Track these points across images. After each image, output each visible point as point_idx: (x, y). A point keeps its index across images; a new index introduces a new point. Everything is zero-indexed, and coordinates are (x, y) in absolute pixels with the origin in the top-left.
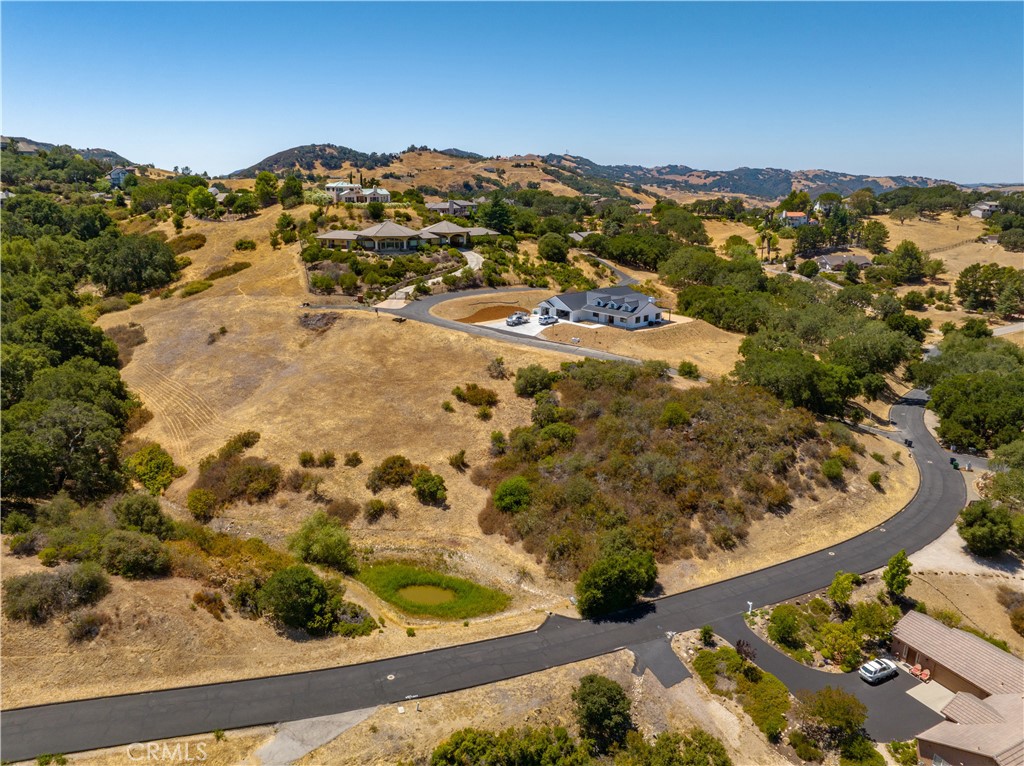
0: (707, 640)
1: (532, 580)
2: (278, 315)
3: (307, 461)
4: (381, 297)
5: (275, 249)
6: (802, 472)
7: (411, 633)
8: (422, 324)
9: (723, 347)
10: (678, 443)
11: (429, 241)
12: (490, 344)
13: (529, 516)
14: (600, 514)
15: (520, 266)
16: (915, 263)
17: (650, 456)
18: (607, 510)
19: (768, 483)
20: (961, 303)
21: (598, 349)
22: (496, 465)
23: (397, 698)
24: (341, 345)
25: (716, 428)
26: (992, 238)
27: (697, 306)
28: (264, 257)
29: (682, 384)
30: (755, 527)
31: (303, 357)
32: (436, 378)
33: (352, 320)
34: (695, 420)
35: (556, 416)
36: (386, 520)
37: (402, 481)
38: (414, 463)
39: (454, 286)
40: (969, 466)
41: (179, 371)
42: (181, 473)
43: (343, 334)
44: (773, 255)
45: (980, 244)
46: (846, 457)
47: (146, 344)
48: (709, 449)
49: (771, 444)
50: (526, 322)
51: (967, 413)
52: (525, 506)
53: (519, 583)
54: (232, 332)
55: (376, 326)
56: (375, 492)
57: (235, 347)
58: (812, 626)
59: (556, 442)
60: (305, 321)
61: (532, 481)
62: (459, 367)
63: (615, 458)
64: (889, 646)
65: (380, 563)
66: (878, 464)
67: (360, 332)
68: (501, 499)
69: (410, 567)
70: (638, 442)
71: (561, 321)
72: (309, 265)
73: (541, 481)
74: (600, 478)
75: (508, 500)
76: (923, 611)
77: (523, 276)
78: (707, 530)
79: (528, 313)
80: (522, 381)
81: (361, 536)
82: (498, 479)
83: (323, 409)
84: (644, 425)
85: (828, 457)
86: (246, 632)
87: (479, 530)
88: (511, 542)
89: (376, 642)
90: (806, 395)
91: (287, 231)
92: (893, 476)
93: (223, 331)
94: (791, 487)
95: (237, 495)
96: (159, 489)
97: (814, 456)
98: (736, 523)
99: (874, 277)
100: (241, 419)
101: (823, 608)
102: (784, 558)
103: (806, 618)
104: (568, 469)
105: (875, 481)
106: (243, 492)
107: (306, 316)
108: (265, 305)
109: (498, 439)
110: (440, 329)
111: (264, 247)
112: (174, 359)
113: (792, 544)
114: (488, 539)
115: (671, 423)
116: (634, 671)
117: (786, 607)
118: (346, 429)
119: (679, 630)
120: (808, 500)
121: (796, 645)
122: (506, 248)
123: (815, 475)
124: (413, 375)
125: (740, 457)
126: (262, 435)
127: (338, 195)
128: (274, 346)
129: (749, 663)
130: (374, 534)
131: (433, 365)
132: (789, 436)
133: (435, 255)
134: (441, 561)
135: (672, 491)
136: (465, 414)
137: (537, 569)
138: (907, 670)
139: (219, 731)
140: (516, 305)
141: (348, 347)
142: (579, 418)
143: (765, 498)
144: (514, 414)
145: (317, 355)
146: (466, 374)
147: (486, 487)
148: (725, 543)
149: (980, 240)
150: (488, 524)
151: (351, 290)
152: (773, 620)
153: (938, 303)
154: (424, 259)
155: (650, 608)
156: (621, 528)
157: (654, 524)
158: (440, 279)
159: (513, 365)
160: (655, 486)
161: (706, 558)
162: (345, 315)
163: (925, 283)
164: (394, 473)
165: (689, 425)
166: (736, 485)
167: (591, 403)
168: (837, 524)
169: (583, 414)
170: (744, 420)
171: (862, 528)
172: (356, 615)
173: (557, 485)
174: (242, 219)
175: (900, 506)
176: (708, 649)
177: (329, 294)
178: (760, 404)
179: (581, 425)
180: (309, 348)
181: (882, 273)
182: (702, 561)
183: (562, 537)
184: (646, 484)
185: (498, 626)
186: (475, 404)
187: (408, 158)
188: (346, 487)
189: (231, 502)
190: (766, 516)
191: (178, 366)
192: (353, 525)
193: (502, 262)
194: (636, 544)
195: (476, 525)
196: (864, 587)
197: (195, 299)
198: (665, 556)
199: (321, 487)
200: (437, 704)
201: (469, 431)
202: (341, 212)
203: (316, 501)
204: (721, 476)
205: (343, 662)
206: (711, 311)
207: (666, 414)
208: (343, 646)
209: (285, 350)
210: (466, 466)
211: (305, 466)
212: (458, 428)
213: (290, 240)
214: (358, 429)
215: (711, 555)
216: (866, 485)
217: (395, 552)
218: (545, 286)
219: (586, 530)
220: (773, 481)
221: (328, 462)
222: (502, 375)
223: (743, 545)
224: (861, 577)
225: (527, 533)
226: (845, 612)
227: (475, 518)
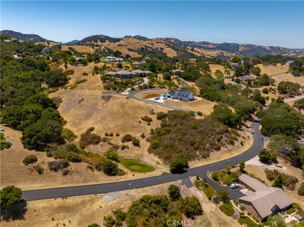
0: (198, 179)
1: (160, 164)
2: (96, 95)
3: (107, 135)
4: (123, 91)
5: (93, 75)
6: (224, 141)
7: (133, 175)
8: (133, 99)
9: (210, 106)
10: (195, 133)
11: (134, 75)
12: (150, 105)
13: (160, 150)
14: (176, 150)
15: (158, 82)
16: (267, 80)
17: (188, 136)
18: (178, 149)
19: (215, 143)
20: (278, 92)
21: (177, 107)
22: (152, 137)
23: (132, 189)
24: (113, 105)
25: (204, 130)
26: (290, 72)
27: (204, 94)
28: (91, 78)
29: (198, 117)
30: (212, 153)
31: (104, 107)
32: (137, 114)
33: (115, 97)
34: (199, 127)
35: (166, 125)
36: (126, 149)
37: (129, 140)
38: (132, 136)
39: (141, 88)
40: (266, 140)
41: (72, 110)
42: (76, 137)
43: (113, 101)
44: (228, 76)
45: (287, 74)
46: (235, 137)
47: (63, 103)
48: (202, 135)
49: (217, 134)
50: (159, 99)
51: (267, 127)
52: (158, 147)
53: (157, 165)
54: (85, 100)
55: (121, 99)
56: (123, 143)
57: (86, 104)
58: (221, 176)
59: (166, 132)
60: (103, 97)
61: (160, 141)
62: (143, 111)
63: (180, 136)
64: (238, 181)
65: (125, 160)
66: (243, 139)
67: (117, 101)
68: (153, 145)
69: (132, 161)
70: (186, 133)
71: (169, 99)
72: (103, 81)
73: (162, 141)
74: (176, 141)
75: (154, 146)
76: (247, 174)
77: (159, 85)
78: (200, 154)
79: (160, 96)
80: (158, 116)
81: (120, 153)
82: (152, 140)
83: (110, 121)
84: (187, 128)
85: (231, 137)
86: (98, 174)
87: (148, 153)
88: (155, 155)
89: (126, 177)
90: (227, 122)
91: (96, 70)
92: (246, 142)
93: (82, 100)
94: (221, 144)
95: (90, 143)
96: (71, 141)
97: (227, 137)
98: (207, 153)
99: (256, 83)
100: (89, 124)
101: (225, 172)
102: (217, 161)
103: (220, 174)
104: (169, 138)
105: (242, 144)
106: (92, 142)
107: (103, 96)
108: (93, 93)
109: (152, 130)
110: (138, 101)
111: (90, 75)
112: (70, 107)
113: (220, 158)
114: (150, 155)
115: (194, 128)
116: (181, 184)
117: (216, 172)
118: (116, 127)
119: (192, 176)
120: (225, 148)
121: (217, 180)
122: (154, 76)
123: (227, 141)
124: (131, 113)
125: (209, 137)
126: (95, 128)
127: (109, 60)
128: (96, 104)
129: (206, 183)
130: (123, 153)
131: (136, 111)
132: (221, 132)
133: (136, 79)
134: (139, 159)
135: (193, 145)
136: (144, 124)
137: (161, 162)
138: (241, 186)
139: (96, 193)
140: (157, 94)
141: (115, 105)
142: (172, 125)
143: (215, 147)
144: (156, 124)
145: (107, 107)
146: (144, 113)
147: (149, 142)
148: (204, 157)
149: (287, 73)
150: (150, 151)
151: (115, 89)
152: (213, 175)
153: (272, 92)
154: (133, 80)
155: (186, 171)
156: (180, 153)
157: (188, 152)
158: (137, 86)
159: (157, 111)
160: (189, 143)
161: (199, 160)
162: (113, 96)
163: (269, 85)
164: (128, 138)
165: (198, 129)
166: (208, 144)
167: (175, 122)
168: (231, 153)
169: (173, 124)
170: (211, 128)
171: (237, 154)
172: (121, 171)
173: (166, 142)
174: (83, 66)
175: (247, 149)
176: (198, 180)
177: (109, 90)
178: (216, 124)
179: (172, 127)
180: (105, 105)
181: (258, 82)
182: (198, 161)
183: (167, 155)
184: (187, 143)
185: (152, 174)
186: (147, 121)
187: (125, 39)
188: (116, 141)
189: (89, 144)
190: (214, 151)
191: (71, 109)
192: (118, 150)
193: (153, 81)
194: (184, 157)
195: (147, 151)
196: (235, 168)
197: (74, 90)
198: (190, 159)
199: (111, 141)
200: (140, 190)
201: (145, 128)
202: (111, 65)
203: (109, 145)
204: (205, 141)
205: (119, 181)
206: (208, 96)
207: (193, 126)
208: (119, 178)
209: (99, 105)
210: (145, 137)
211: (106, 136)
212: (142, 127)
213: (97, 73)
214: (118, 127)
215: (200, 160)
216: (239, 144)
217: (128, 157)
218: (165, 88)
219: (172, 153)
220: (217, 143)
221: (112, 135)
222: (153, 114)
223: (208, 158)
224: (234, 166)
225: (159, 154)
226: (229, 173)
227: (147, 150)
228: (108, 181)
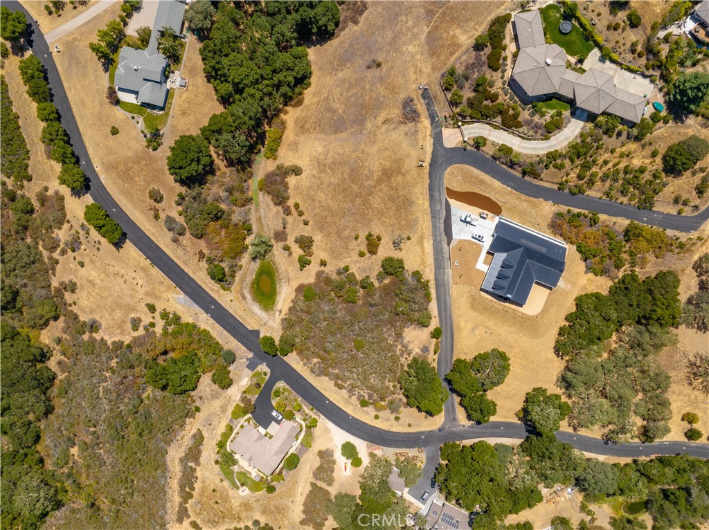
2: (406, 82)
8: (427, 176)
12: (426, 223)
13: (301, 305)
23: (207, 312)
31: (371, 135)
33: (415, 134)
36: (286, 253)
37: (304, 248)
38: (314, 247)
41: (340, 75)
42: (276, 157)
47: (355, 28)
54: (380, 70)
56: (295, 241)
60: (407, 103)
66: (393, 418)
69: (275, 271)
72: (482, 39)
86: (203, 267)
87: (296, 287)
88: (292, 301)
89: (223, 295)
93: (379, 65)
101: (295, 401)
107: (412, 100)
108: (415, 62)
109: (346, 268)
112: (349, 59)
116: (248, 358)
119: (267, 365)
126: (303, 174)
134: (280, 279)
136: (359, 245)
137: (283, 316)
146: (390, 228)
147: (316, 279)
150: (300, 288)
162: (420, 124)
164: (306, 243)
172: (229, 283)
176: (263, 374)
177: (444, 90)
185: (248, 319)
186: (368, 245)
188: (293, 229)
191: (344, 69)
198: (300, 353)
200: (212, 321)
203: (283, 223)
208: (216, 289)
210: (325, 265)
211: (295, 206)
221: (301, 214)
227: (301, 283)
228: (204, 283)
